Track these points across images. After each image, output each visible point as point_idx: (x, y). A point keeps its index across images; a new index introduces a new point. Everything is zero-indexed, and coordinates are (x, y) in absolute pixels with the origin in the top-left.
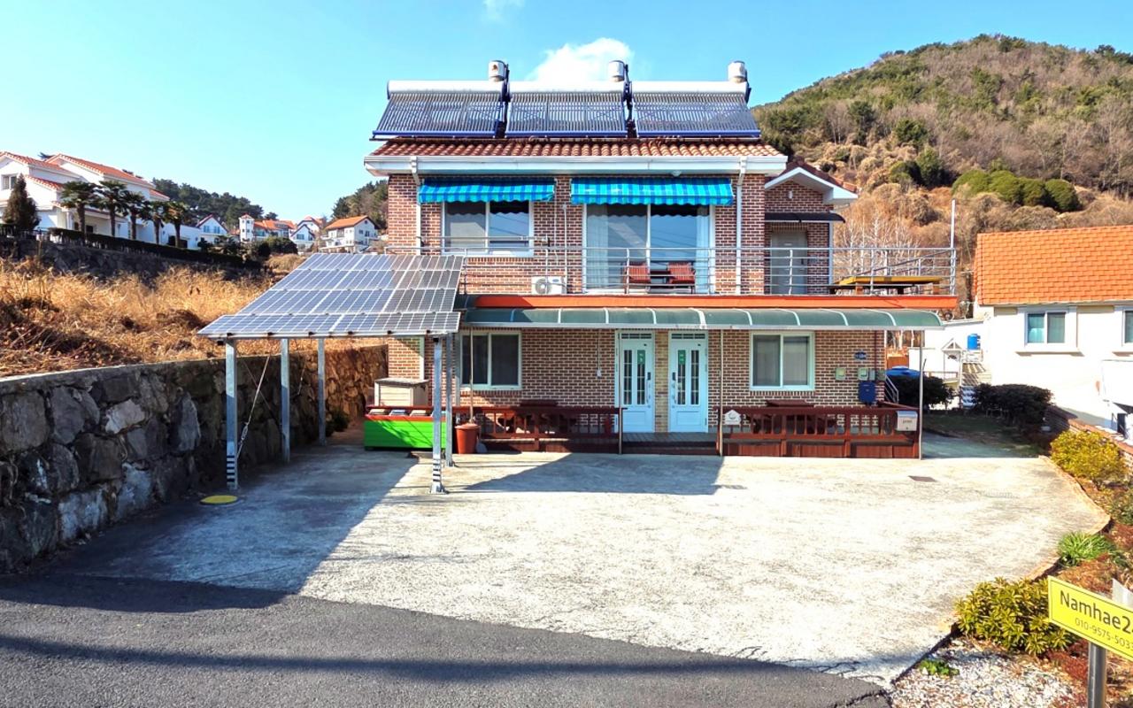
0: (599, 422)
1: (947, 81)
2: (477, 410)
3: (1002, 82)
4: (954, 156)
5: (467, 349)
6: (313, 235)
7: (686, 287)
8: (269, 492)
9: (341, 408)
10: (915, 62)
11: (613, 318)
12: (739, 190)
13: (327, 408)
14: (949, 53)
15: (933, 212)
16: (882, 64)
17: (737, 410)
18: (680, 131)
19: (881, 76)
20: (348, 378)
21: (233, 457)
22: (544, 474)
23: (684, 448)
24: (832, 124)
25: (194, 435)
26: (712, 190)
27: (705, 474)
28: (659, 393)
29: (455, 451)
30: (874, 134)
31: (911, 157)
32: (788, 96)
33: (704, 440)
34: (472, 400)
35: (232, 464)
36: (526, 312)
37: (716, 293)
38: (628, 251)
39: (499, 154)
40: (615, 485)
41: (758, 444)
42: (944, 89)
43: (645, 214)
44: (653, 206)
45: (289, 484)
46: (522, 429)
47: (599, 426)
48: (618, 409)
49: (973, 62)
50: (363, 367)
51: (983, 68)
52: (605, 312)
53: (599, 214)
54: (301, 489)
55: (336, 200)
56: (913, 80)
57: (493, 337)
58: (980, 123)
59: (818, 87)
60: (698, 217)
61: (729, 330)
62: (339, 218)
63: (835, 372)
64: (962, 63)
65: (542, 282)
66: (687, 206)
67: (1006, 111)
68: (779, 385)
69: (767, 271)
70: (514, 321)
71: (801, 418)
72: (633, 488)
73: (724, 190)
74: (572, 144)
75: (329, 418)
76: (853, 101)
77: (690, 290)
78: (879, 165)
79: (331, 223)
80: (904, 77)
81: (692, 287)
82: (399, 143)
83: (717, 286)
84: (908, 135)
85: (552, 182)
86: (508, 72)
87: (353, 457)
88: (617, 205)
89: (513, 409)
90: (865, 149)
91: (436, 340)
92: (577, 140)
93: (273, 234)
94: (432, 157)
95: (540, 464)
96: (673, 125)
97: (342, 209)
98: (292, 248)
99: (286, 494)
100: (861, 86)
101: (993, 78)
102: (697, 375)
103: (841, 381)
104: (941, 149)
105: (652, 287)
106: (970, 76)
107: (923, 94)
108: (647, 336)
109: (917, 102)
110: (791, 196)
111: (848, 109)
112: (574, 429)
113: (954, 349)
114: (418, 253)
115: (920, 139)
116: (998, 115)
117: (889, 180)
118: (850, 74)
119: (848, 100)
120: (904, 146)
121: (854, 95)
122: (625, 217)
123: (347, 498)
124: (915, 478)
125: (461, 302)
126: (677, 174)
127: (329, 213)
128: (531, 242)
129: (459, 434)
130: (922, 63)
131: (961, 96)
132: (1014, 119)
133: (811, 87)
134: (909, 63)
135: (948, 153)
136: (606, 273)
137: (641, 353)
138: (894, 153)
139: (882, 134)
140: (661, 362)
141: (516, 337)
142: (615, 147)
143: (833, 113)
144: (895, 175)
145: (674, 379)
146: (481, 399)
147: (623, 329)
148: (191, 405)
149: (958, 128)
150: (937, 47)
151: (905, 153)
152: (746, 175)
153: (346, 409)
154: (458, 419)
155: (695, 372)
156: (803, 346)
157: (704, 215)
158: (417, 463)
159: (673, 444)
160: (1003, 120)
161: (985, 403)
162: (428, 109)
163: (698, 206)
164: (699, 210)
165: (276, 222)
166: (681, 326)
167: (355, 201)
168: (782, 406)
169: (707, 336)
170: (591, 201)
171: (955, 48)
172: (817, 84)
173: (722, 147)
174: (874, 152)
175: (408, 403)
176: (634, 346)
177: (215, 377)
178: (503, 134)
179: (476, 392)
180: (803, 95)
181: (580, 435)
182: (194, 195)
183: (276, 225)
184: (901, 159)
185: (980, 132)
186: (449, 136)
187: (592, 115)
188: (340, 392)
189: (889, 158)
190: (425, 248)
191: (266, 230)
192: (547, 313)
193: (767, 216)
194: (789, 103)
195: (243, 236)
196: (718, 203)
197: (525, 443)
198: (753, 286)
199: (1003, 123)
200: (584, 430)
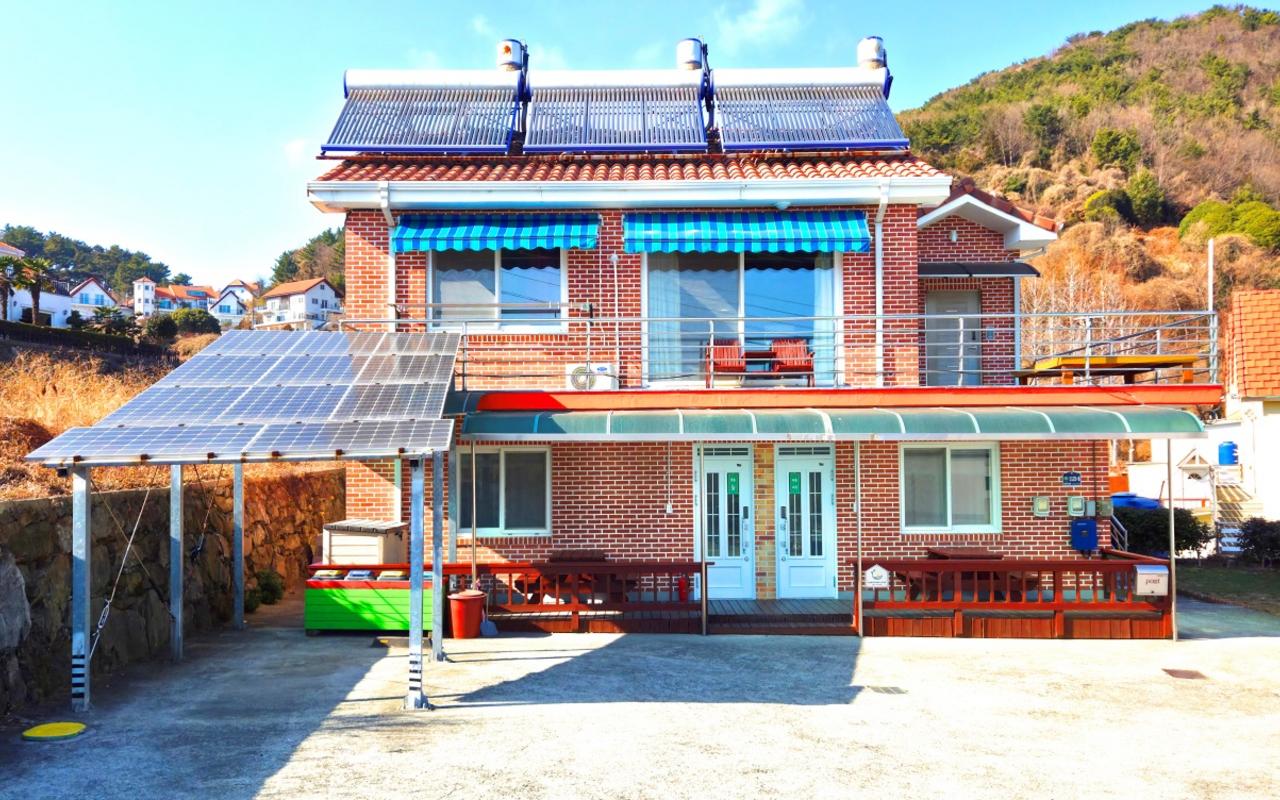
0: (671, 584)
1: (1166, 74)
2: (483, 569)
3: (1248, 74)
4: (1181, 181)
5: (466, 473)
6: (243, 307)
7: (799, 377)
8: (140, 715)
9: (272, 566)
10: (1118, 47)
11: (690, 425)
12: (879, 229)
13: (251, 568)
14: (1168, 34)
15: (1153, 263)
16: (1071, 51)
17: (884, 564)
18: (787, 142)
19: (1069, 69)
20: (286, 520)
21: (83, 657)
22: (586, 671)
23: (802, 625)
24: (1000, 137)
25: (18, 622)
26: (837, 229)
27: (838, 667)
28: (761, 538)
29: (447, 632)
30: (1062, 152)
31: (1117, 184)
32: (934, 100)
33: (832, 612)
34: (474, 553)
35: (82, 670)
36: (557, 417)
37: (847, 385)
38: (712, 323)
39: (514, 178)
40: (700, 689)
41: (918, 618)
42: (1162, 86)
43: (736, 267)
44: (748, 254)
45: (176, 698)
46: (553, 596)
47: (670, 589)
48: (700, 565)
49: (1204, 45)
50: (309, 502)
51: (1219, 53)
52: (677, 417)
53: (665, 269)
54: (193, 707)
55: (278, 255)
56: (1117, 73)
57: (508, 456)
58: (1219, 134)
59: (978, 86)
60: (817, 271)
61: (867, 442)
62: (282, 281)
63: (1032, 504)
64: (1188, 47)
65: (581, 372)
66: (800, 254)
67: (1255, 116)
68: (944, 523)
69: (922, 350)
70: (539, 431)
71: (983, 576)
72: (728, 694)
73: (856, 229)
74: (624, 164)
75: (253, 584)
76: (1030, 105)
77: (804, 381)
78: (1071, 195)
79: (270, 289)
80: (1102, 69)
81: (809, 377)
82: (361, 163)
83: (847, 374)
84: (1113, 153)
85: (596, 221)
86: (526, 57)
87: (286, 647)
88: (694, 254)
89: (537, 566)
90: (1049, 173)
91: (414, 463)
92: (632, 157)
93: (184, 305)
94: (412, 184)
95: (579, 653)
96: (776, 134)
97: (288, 269)
98: (212, 326)
99: (167, 718)
100: (1041, 84)
101: (1235, 69)
102: (819, 510)
103: (1043, 518)
104: (1161, 171)
105: (749, 377)
106: (1199, 66)
107: (1132, 94)
108: (742, 452)
109: (1123, 106)
110: (954, 237)
111: (1024, 116)
112: (632, 596)
113: (1197, 464)
114: (392, 328)
115: (1130, 158)
116: (1244, 122)
117: (1086, 217)
118: (1024, 66)
119: (1023, 103)
120: (1108, 168)
121: (1032, 96)
122: (705, 273)
123: (267, 721)
124: (1172, 673)
125: (457, 403)
126: (783, 206)
127: (267, 275)
128: (565, 312)
129: (454, 606)
130: (1127, 49)
131: (1187, 95)
132: (1268, 126)
133: (967, 85)
134: (1110, 50)
135: (1173, 177)
136: (678, 357)
137: (734, 477)
138: (1091, 178)
139: (1073, 151)
140: (763, 491)
141: (542, 455)
142: (689, 168)
143: (1002, 123)
144: (1096, 210)
145: (784, 516)
146: (489, 551)
147: (705, 442)
148: (15, 573)
149: (1185, 141)
150: (1151, 25)
151: (1108, 179)
152: (889, 206)
153: (281, 568)
154: (452, 584)
155: (816, 505)
156: (980, 463)
157: (826, 269)
158: (384, 655)
159: (785, 619)
160: (1252, 128)
161: (1259, 548)
162: (407, 113)
163: (816, 253)
164: (817, 260)
165: (190, 288)
166: (795, 436)
167: (307, 257)
168: (953, 557)
169: (833, 451)
170: (656, 247)
171: (1177, 27)
172: (976, 82)
173: (851, 165)
174: (1062, 176)
175: (376, 560)
176: (723, 466)
177: (59, 526)
178: (520, 149)
179: (482, 540)
180: (956, 98)
181: (642, 606)
182: (66, 249)
183: (189, 293)
184: (1102, 187)
185: (1218, 146)
186: (439, 152)
187: (653, 121)
188: (271, 542)
189: (1084, 185)
190: (402, 321)
191: (174, 299)
192: (589, 420)
193: (922, 269)
194: (936, 109)
195: (139, 308)
196: (847, 250)
197: (557, 619)
198: (901, 373)
199: (1253, 131)
200: (648, 597)
